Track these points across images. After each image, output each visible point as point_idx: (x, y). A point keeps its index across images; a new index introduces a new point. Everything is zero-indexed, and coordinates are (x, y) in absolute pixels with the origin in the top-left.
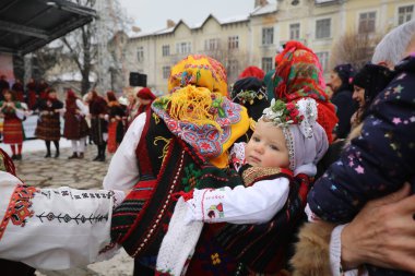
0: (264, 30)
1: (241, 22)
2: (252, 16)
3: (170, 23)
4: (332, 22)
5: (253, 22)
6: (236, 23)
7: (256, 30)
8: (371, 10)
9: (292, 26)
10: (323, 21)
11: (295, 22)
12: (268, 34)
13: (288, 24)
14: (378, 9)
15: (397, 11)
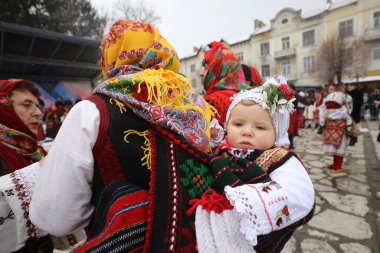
0: (262, 45)
1: (244, 42)
2: (252, 36)
3: (195, 49)
4: (316, 32)
5: (253, 40)
6: (241, 43)
7: (256, 46)
8: (349, 18)
9: (283, 39)
10: (308, 32)
11: (286, 36)
12: (265, 48)
13: (280, 38)
14: (354, 17)
15: (372, 16)
